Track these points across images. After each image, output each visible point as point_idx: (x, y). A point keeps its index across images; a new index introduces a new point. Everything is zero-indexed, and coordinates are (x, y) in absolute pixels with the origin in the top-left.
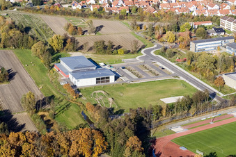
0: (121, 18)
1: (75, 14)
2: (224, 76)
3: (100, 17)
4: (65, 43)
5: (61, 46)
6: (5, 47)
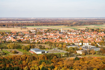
0: (46, 44)
1: (32, 43)
2: (77, 51)
3: (40, 44)
4: (31, 47)
5: (30, 48)
6: (13, 48)
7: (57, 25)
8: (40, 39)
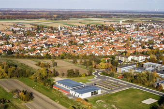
0: (62, 58)
6: (11, 77)
7: (35, 18)
8: (42, 47)
